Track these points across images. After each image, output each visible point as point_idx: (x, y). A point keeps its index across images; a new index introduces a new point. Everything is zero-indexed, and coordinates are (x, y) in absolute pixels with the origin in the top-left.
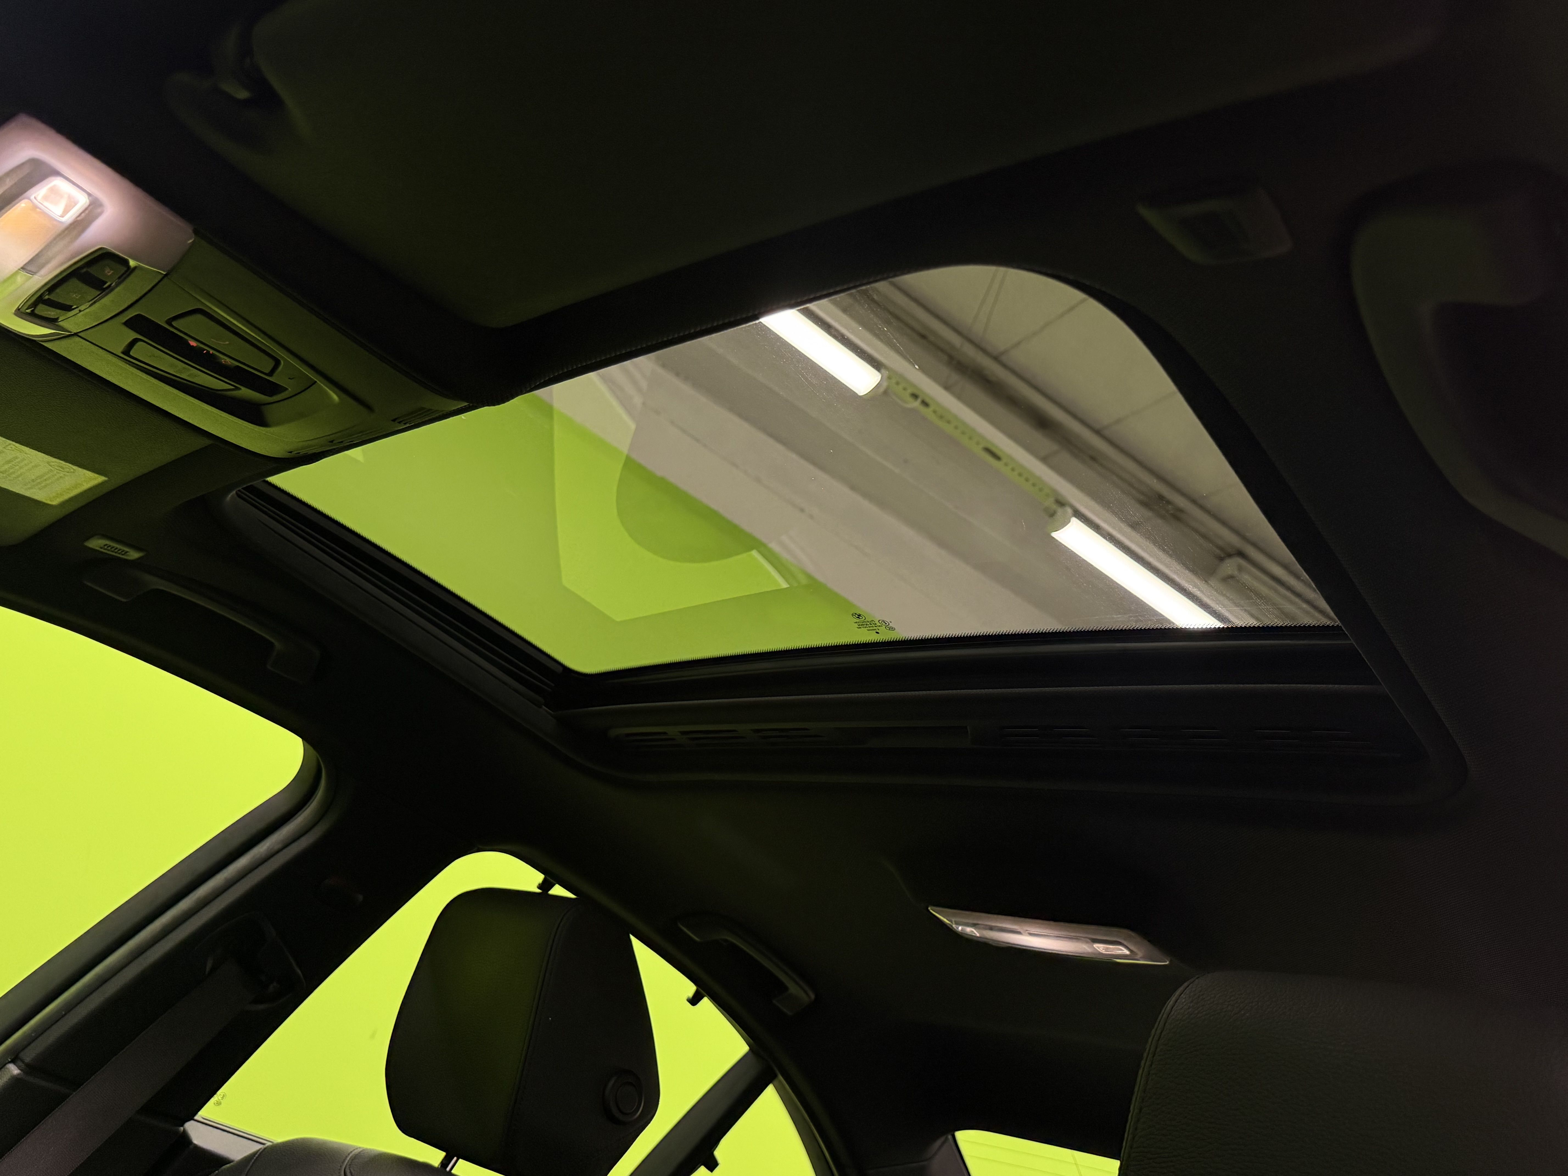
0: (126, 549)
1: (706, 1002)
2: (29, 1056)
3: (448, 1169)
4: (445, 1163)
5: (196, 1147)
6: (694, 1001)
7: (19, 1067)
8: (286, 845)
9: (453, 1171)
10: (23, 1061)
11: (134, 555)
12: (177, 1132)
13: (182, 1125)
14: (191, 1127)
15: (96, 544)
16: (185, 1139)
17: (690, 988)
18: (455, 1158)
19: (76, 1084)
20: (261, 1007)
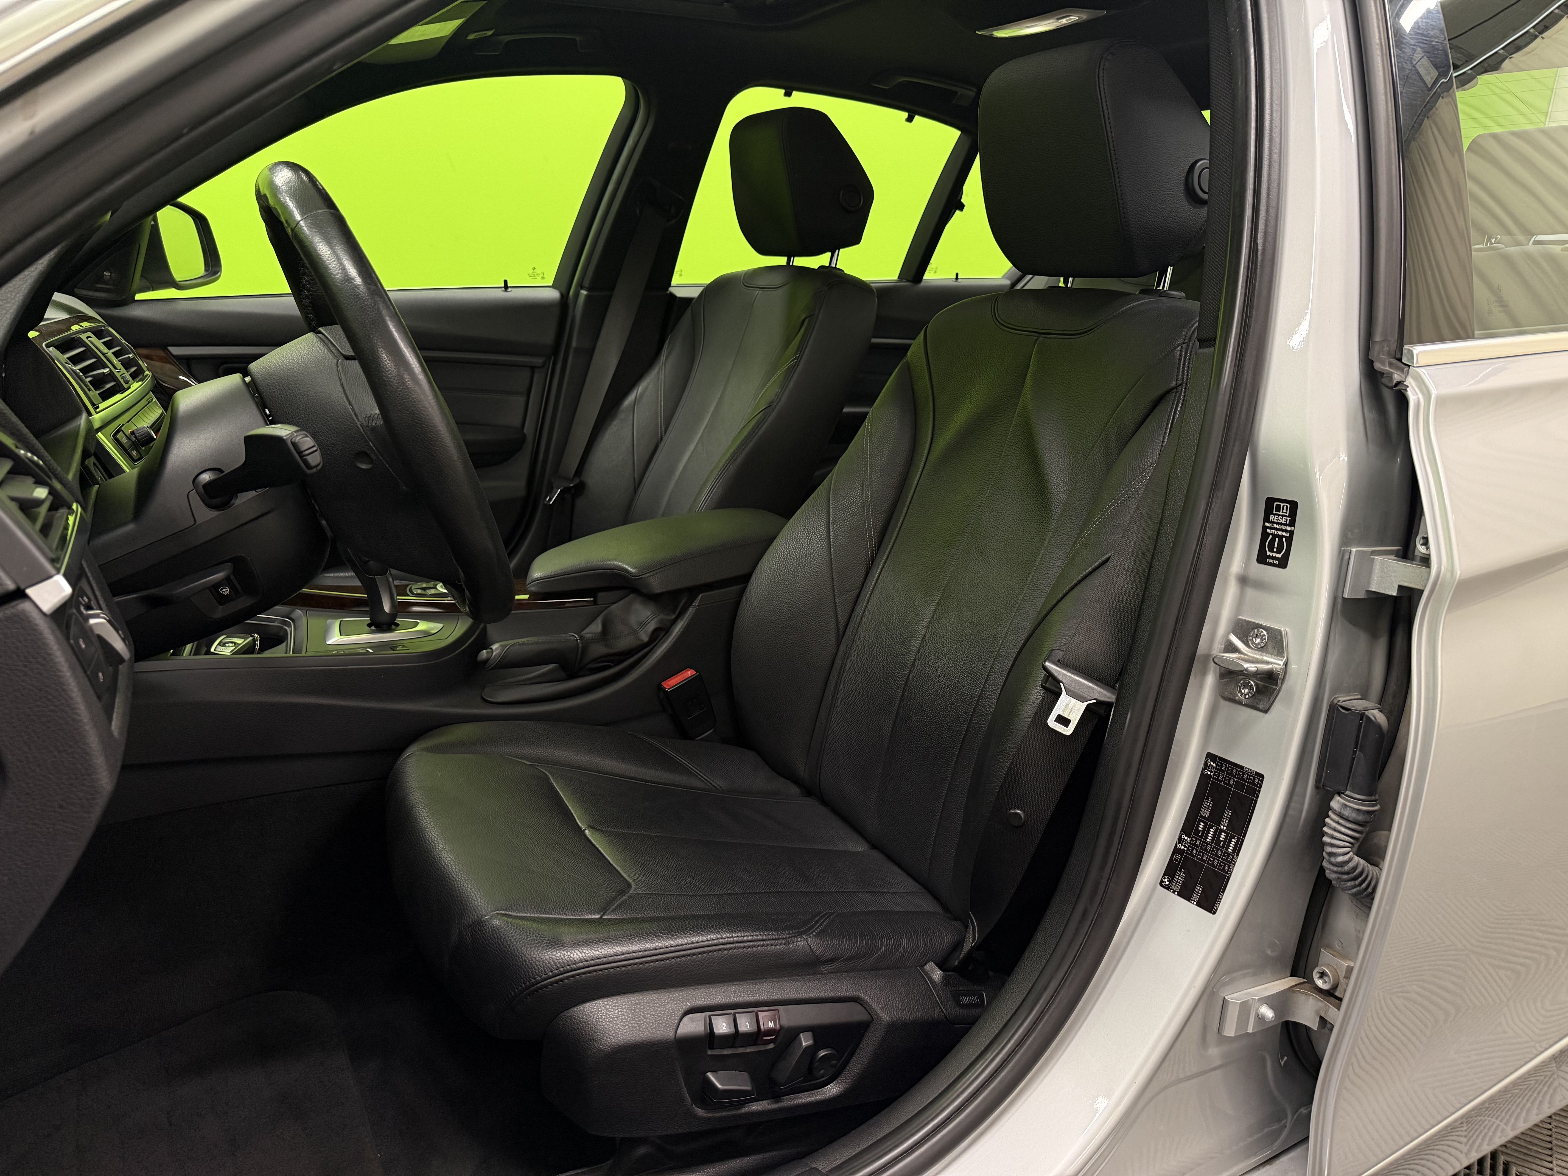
0: (485, 32)
1: (917, 118)
2: (586, 283)
3: (791, 264)
4: (788, 261)
5: (680, 298)
6: (910, 119)
7: (585, 290)
8: (640, 135)
9: (794, 264)
10: (585, 287)
11: (490, 33)
12: (667, 294)
13: (668, 290)
14: (671, 289)
15: (471, 37)
16: (672, 295)
17: (905, 115)
18: (792, 258)
19: (613, 289)
20: (674, 221)
